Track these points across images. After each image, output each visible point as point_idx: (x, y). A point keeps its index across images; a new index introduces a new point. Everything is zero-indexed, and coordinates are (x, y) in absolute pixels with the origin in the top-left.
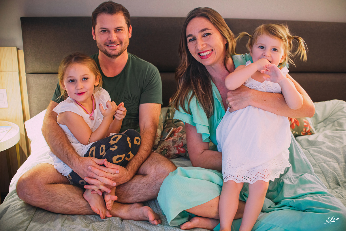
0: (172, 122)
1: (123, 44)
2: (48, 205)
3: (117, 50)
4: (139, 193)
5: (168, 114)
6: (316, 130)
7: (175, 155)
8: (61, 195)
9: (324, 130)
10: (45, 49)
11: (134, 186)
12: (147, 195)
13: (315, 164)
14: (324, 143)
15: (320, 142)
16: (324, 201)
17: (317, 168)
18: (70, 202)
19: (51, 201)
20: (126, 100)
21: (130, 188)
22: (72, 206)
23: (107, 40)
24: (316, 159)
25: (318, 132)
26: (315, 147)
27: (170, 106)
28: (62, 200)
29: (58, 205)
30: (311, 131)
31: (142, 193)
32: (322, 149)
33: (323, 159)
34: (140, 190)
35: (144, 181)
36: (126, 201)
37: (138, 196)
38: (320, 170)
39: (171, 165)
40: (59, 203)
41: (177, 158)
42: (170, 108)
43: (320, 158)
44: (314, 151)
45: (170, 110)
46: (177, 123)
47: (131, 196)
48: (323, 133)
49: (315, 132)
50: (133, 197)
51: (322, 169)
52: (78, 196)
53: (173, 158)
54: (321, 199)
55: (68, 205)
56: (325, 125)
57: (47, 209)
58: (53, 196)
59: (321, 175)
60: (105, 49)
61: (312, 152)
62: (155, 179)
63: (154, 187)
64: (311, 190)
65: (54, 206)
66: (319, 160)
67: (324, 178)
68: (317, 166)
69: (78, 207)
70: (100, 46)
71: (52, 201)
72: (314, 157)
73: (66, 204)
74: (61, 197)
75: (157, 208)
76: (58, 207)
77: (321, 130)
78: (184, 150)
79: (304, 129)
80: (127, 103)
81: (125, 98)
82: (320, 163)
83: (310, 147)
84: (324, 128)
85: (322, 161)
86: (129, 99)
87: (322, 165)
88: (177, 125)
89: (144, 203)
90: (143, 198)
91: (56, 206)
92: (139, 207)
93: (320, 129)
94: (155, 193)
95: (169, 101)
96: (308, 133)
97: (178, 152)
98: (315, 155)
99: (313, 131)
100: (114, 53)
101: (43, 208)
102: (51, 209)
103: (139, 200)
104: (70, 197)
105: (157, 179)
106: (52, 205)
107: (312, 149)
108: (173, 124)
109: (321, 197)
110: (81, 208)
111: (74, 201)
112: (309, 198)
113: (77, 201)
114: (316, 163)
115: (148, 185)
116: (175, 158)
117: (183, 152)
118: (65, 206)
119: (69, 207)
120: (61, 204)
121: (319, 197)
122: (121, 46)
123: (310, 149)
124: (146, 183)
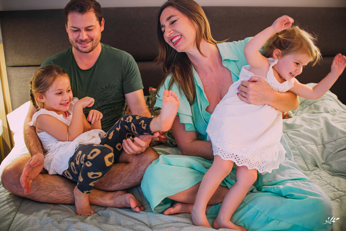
0: (153, 110)
1: (94, 40)
2: (33, 194)
3: (88, 48)
4: (122, 180)
5: (148, 102)
6: (293, 113)
7: (156, 143)
8: (47, 185)
9: (301, 113)
10: (24, 42)
11: (117, 174)
12: (130, 182)
13: (294, 147)
14: (302, 126)
15: (297, 125)
16: (304, 187)
17: (296, 150)
18: (55, 190)
19: (36, 190)
20: (103, 90)
21: (114, 176)
22: (57, 194)
24: (295, 142)
25: (296, 115)
26: (293, 131)
27: (150, 95)
28: (46, 189)
29: (43, 194)
30: (288, 115)
31: (125, 181)
32: (300, 132)
33: (301, 142)
34: (123, 178)
35: (127, 168)
36: (110, 188)
37: (121, 183)
38: (298, 152)
39: (152, 152)
40: (44, 192)
41: (158, 145)
42: (150, 97)
43: (299, 140)
44: (293, 134)
45: (150, 98)
46: (157, 111)
47: (114, 184)
48: (300, 116)
49: (292, 115)
50: (116, 185)
51: (301, 151)
52: (63, 184)
53: (154, 146)
54: (300, 185)
55: (53, 194)
56: (302, 108)
57: (32, 199)
58: (38, 186)
59: (300, 158)
60: (77, 46)
61: (290, 135)
62: (137, 167)
63: (137, 174)
64: (290, 176)
65: (39, 195)
66: (298, 143)
67: (303, 160)
68: (295, 149)
69: (63, 196)
70: (72, 42)
71: (38, 190)
72: (292, 140)
73: (51, 192)
74: (46, 186)
75: (140, 195)
76: (43, 196)
77: (298, 114)
78: (164, 137)
80: (104, 94)
81: (102, 88)
82: (298, 146)
83: (288, 130)
84: (301, 111)
85: (300, 144)
86: (107, 90)
87: (301, 148)
88: (157, 113)
89: (127, 190)
90: (126, 185)
91: (41, 195)
92: (122, 195)
93: (297, 112)
94: (138, 180)
95: (149, 89)
96: (285, 117)
97: (159, 139)
98: (293, 138)
99: (290, 114)
100: (85, 50)
101: (28, 197)
102: (36, 198)
103: (122, 187)
104: (55, 186)
105: (139, 167)
106: (37, 195)
107: (290, 132)
108: (153, 112)
109: (301, 183)
110: (66, 196)
111: (59, 189)
112: (289, 184)
113: (62, 189)
114: (295, 145)
115: (131, 172)
116: (156, 146)
117: (164, 139)
118: (50, 194)
119: (54, 195)
120: (45, 194)
121: (299, 182)
122: (92, 43)
123: (288, 132)
124: (128, 170)
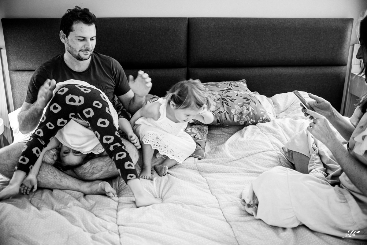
10: (26, 48)
23: (83, 47)
30: (268, 119)
49: (273, 119)
60: (79, 54)
79: (261, 118)
96: (265, 121)
100: (86, 57)
